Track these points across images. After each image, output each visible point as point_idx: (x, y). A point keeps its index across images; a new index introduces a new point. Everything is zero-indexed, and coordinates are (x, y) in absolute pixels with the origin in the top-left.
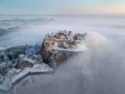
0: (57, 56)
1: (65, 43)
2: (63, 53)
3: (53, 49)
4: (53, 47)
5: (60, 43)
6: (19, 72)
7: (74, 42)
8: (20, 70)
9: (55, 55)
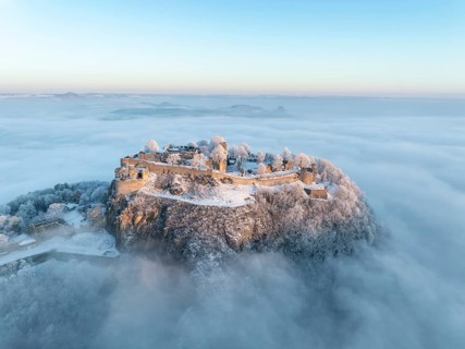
0: (140, 213)
1: (178, 176)
2: (158, 207)
3: (134, 190)
4: (134, 185)
5: (164, 177)
6: (26, 246)
7: (210, 176)
8: (31, 240)
9: (135, 209)
